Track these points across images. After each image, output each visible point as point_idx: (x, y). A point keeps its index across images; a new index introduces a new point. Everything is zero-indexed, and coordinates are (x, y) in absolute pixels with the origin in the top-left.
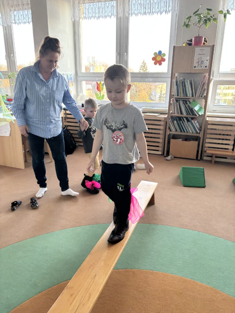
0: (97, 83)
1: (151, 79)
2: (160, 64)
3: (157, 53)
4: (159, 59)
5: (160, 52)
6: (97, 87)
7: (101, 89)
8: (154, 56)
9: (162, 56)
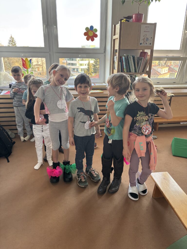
0: (22, 59)
1: (85, 55)
2: (93, 40)
3: (88, 28)
4: (91, 34)
6: (23, 63)
7: (28, 66)
8: (86, 31)
9: (94, 31)
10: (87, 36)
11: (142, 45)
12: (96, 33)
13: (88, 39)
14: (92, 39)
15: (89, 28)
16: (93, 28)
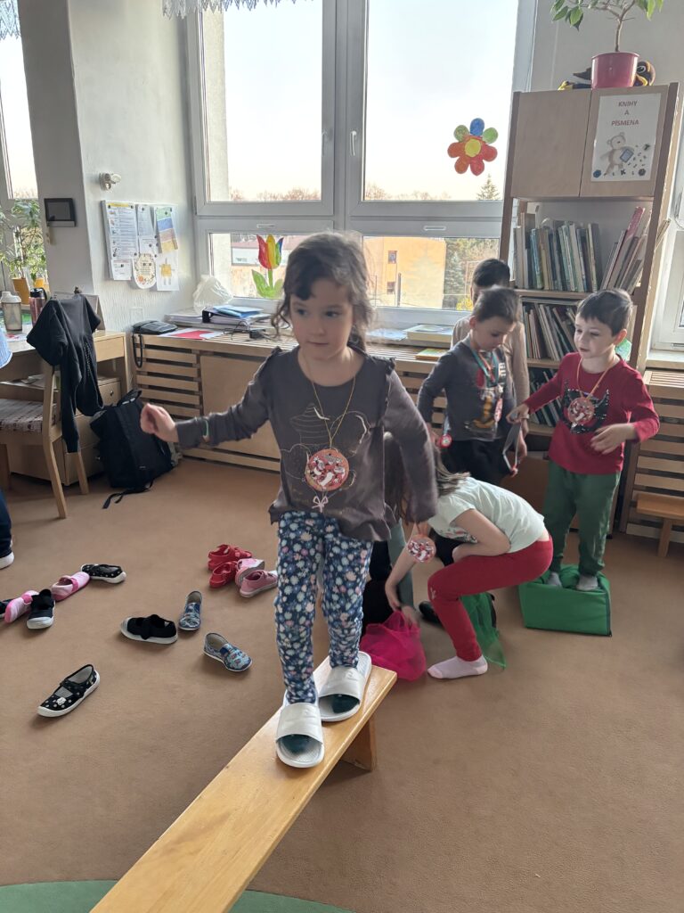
0: (260, 239)
1: (443, 227)
3: (465, 128)
5: (478, 124)
6: (261, 252)
7: (273, 261)
8: (457, 141)
9: (484, 139)
10: (458, 158)
11: (601, 178)
12: (491, 145)
13: (460, 168)
14: (475, 166)
15: (468, 127)
16: (483, 128)
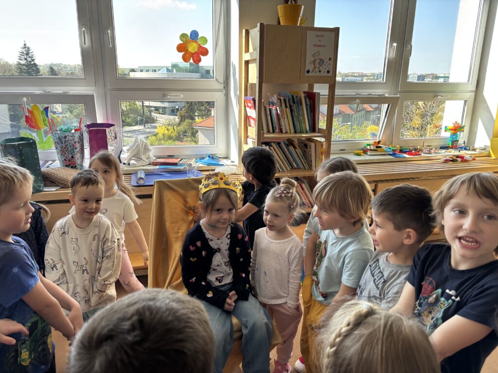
2: (197, 60)
4: (193, 48)
5: (194, 34)
6: (27, 117)
8: (182, 42)
10: (183, 53)
11: (310, 74)
12: (204, 46)
13: (186, 59)
14: (195, 58)
15: (189, 35)
16: (198, 36)
